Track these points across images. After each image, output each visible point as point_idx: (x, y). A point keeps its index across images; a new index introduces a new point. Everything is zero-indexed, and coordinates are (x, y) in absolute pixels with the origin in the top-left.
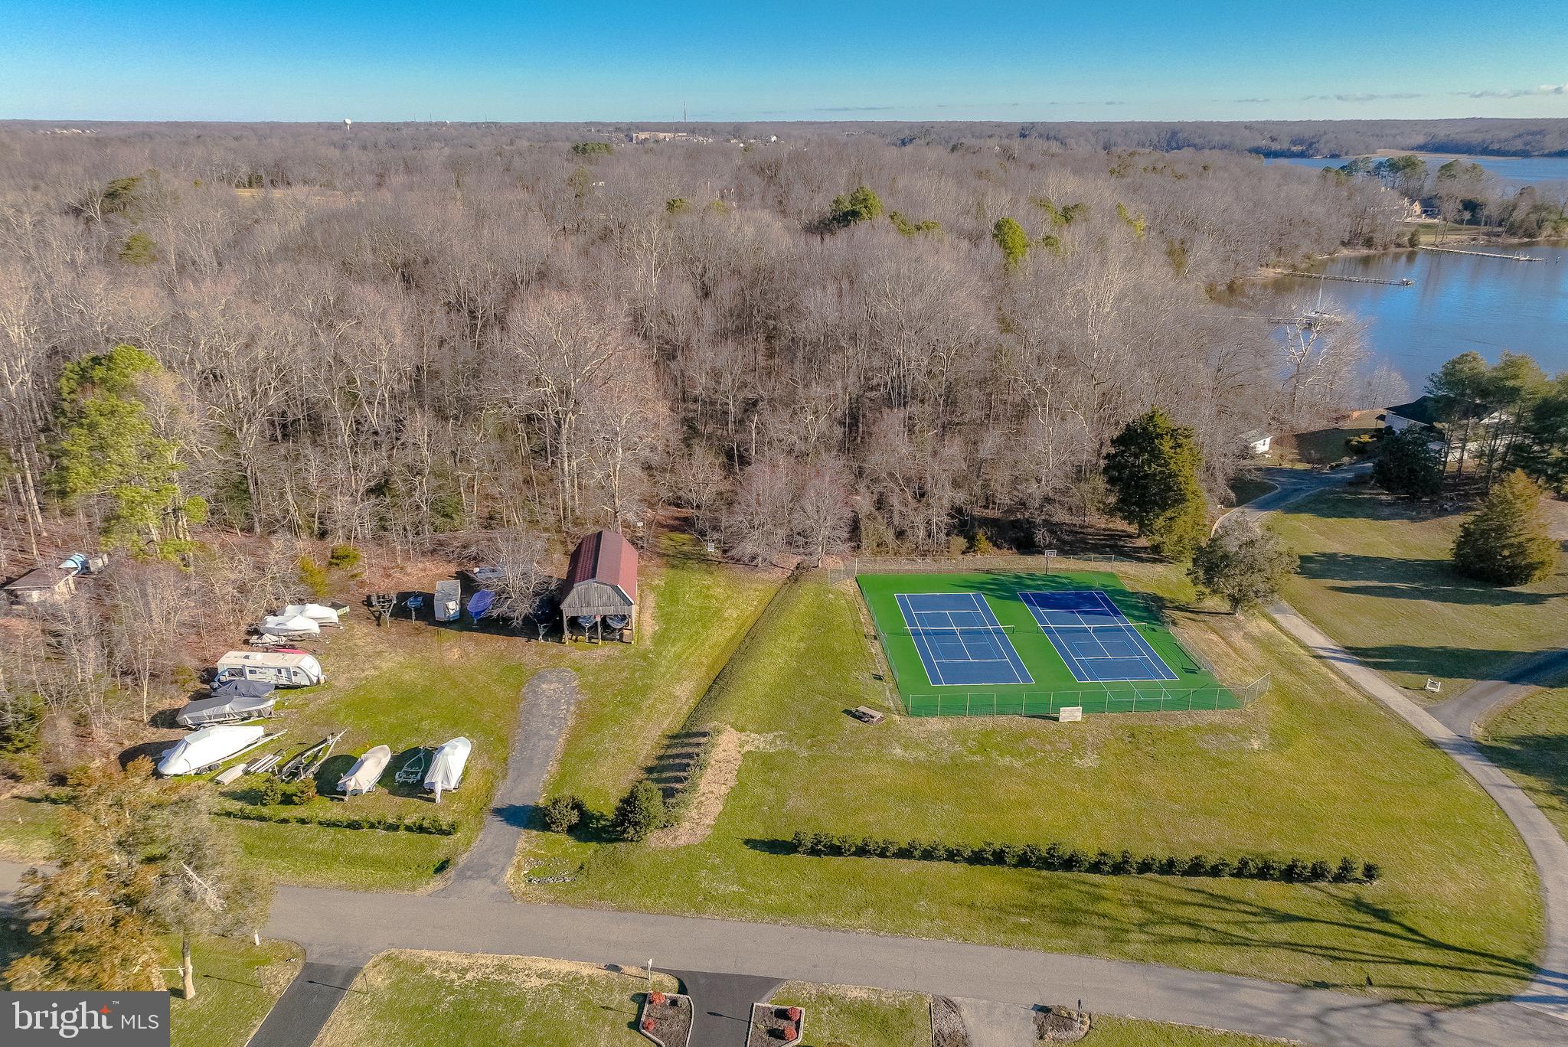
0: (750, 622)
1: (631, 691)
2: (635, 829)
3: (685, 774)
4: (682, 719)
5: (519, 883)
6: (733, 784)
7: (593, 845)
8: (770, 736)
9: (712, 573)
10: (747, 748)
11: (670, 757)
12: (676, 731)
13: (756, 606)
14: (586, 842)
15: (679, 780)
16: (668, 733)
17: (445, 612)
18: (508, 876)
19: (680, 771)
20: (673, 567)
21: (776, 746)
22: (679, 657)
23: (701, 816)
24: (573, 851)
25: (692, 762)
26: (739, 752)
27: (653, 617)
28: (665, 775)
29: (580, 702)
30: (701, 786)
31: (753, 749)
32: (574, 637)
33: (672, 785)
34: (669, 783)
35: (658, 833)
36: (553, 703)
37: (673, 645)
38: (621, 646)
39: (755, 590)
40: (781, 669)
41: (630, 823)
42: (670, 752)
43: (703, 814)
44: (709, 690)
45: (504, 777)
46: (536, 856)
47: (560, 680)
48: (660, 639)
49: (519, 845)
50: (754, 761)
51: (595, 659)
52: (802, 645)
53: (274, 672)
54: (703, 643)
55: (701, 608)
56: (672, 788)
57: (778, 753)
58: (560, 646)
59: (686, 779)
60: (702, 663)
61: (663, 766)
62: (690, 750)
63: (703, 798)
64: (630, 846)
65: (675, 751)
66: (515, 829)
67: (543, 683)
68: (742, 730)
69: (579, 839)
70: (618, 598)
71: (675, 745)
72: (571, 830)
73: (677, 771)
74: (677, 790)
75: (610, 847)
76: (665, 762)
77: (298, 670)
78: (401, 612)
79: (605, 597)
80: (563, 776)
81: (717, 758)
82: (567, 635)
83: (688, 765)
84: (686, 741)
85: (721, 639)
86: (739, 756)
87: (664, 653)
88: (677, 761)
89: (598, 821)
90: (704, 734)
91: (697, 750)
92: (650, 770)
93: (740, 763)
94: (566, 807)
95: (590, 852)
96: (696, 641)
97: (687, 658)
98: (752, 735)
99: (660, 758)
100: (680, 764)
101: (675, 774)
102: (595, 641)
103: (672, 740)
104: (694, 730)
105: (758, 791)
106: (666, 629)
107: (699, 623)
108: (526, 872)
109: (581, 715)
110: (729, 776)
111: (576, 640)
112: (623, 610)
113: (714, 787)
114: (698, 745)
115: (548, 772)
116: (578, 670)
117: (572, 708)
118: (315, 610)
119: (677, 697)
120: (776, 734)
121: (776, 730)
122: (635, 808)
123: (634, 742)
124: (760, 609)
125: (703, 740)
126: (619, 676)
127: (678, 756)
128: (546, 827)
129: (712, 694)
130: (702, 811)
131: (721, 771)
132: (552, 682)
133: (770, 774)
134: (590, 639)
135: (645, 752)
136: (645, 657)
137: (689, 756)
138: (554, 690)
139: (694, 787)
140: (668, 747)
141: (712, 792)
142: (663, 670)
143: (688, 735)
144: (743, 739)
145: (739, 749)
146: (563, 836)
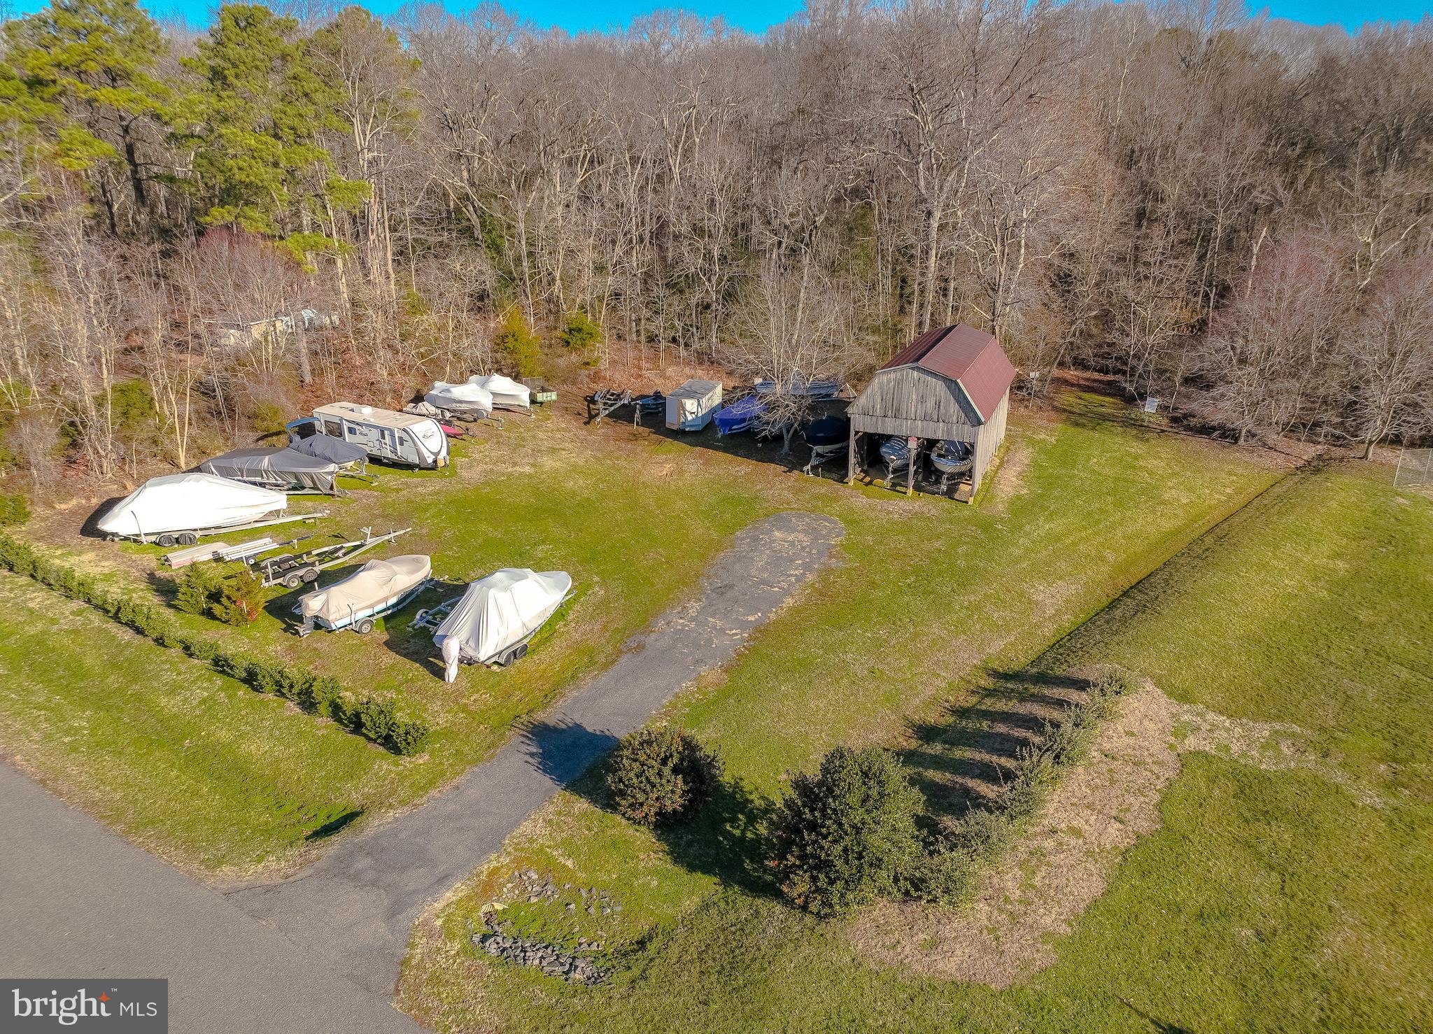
0: (1217, 515)
1: (940, 573)
2: (814, 879)
3: (1009, 763)
4: (1039, 646)
5: (451, 936)
6: (1144, 826)
7: (707, 885)
8: (1263, 731)
9: (1147, 440)
10: (1191, 743)
11: (986, 714)
12: (1016, 667)
13: (1230, 497)
14: (692, 868)
15: (988, 774)
16: (996, 665)
17: (679, 415)
18: (438, 906)
19: (1001, 752)
20: (1077, 424)
21: (1279, 757)
22: (1058, 539)
23: (1031, 894)
24: (645, 886)
25: (1037, 740)
26: (1172, 747)
27: (1020, 475)
28: (960, 753)
29: (830, 571)
30: (1051, 808)
31: (1210, 748)
32: (868, 479)
33: (971, 783)
34: (964, 774)
35: (886, 910)
36: (779, 562)
37: (1050, 518)
38: (946, 503)
39: (1230, 473)
40: (1291, 597)
41: (803, 857)
42: (988, 704)
43: (1040, 893)
44: (1112, 606)
45: (606, 667)
46: (549, 870)
47: (811, 531)
48: (1022, 509)
49: (526, 827)
50: (1213, 780)
51: (889, 513)
52: (1341, 564)
53: (375, 434)
54: (1113, 527)
55: (1117, 479)
56: (967, 792)
57: (1289, 778)
58: (838, 486)
59: (1009, 776)
60: (1103, 559)
61: (963, 731)
62: (1039, 711)
63: (1049, 844)
64: (796, 924)
65: (1001, 705)
66: (547, 781)
67: (779, 529)
68: (1184, 697)
69: (678, 856)
70: (954, 408)
71: (1007, 695)
72: (666, 824)
73: (992, 751)
74: (978, 802)
75: (744, 904)
76: (970, 725)
77: (405, 437)
78: (623, 414)
79: (930, 403)
80: (724, 695)
81: (1107, 746)
82: (854, 472)
83: (1025, 743)
84: (1034, 690)
85: (1151, 529)
86: (1170, 757)
87: (1027, 528)
88: (1001, 728)
89: (752, 819)
90: (1082, 685)
91: (1056, 715)
92: (927, 733)
93: (1171, 774)
94: (664, 762)
95: (690, 904)
96: (1098, 522)
97: (1074, 544)
98: (1211, 716)
99: (962, 713)
100: (1005, 738)
101: (986, 757)
102: (903, 489)
103: (1001, 683)
104: (1059, 672)
105: (1222, 868)
106: (1041, 496)
107: (1110, 499)
108: (499, 907)
109: (822, 593)
110: (1135, 802)
111: (870, 483)
112: (961, 433)
113: (1087, 822)
114: (1060, 704)
115: (698, 678)
116: (849, 522)
117: (810, 577)
118: (502, 384)
119: (1037, 603)
120: (1278, 726)
121: (1279, 718)
122: (824, 816)
123: (911, 664)
124: (1240, 500)
125: (1074, 696)
126: (926, 546)
127: (1006, 717)
128: (608, 800)
129: (1118, 613)
130: (1037, 881)
131: (1113, 782)
132: (793, 530)
133: (1260, 827)
134: (894, 485)
135: (930, 691)
136: (987, 526)
137: (1035, 724)
138: (792, 544)
139: (1027, 806)
140: (990, 693)
141: (1077, 832)
142: (1017, 552)
143: (1043, 679)
144: (1186, 718)
145: (1172, 739)
146: (644, 838)
